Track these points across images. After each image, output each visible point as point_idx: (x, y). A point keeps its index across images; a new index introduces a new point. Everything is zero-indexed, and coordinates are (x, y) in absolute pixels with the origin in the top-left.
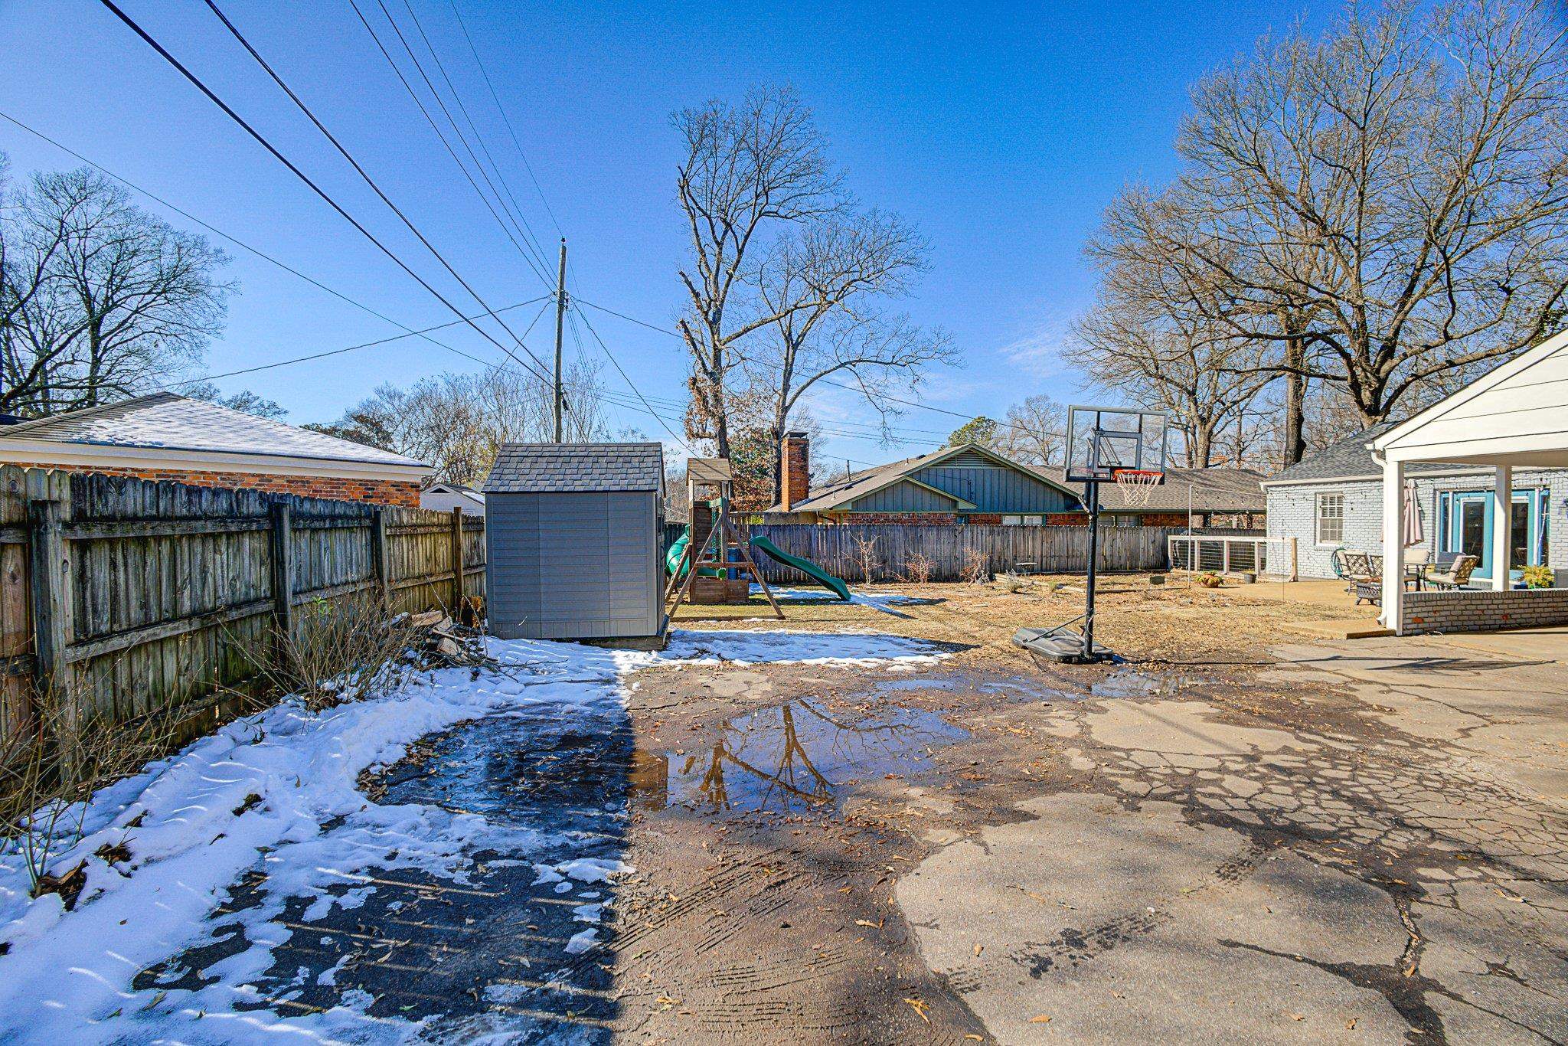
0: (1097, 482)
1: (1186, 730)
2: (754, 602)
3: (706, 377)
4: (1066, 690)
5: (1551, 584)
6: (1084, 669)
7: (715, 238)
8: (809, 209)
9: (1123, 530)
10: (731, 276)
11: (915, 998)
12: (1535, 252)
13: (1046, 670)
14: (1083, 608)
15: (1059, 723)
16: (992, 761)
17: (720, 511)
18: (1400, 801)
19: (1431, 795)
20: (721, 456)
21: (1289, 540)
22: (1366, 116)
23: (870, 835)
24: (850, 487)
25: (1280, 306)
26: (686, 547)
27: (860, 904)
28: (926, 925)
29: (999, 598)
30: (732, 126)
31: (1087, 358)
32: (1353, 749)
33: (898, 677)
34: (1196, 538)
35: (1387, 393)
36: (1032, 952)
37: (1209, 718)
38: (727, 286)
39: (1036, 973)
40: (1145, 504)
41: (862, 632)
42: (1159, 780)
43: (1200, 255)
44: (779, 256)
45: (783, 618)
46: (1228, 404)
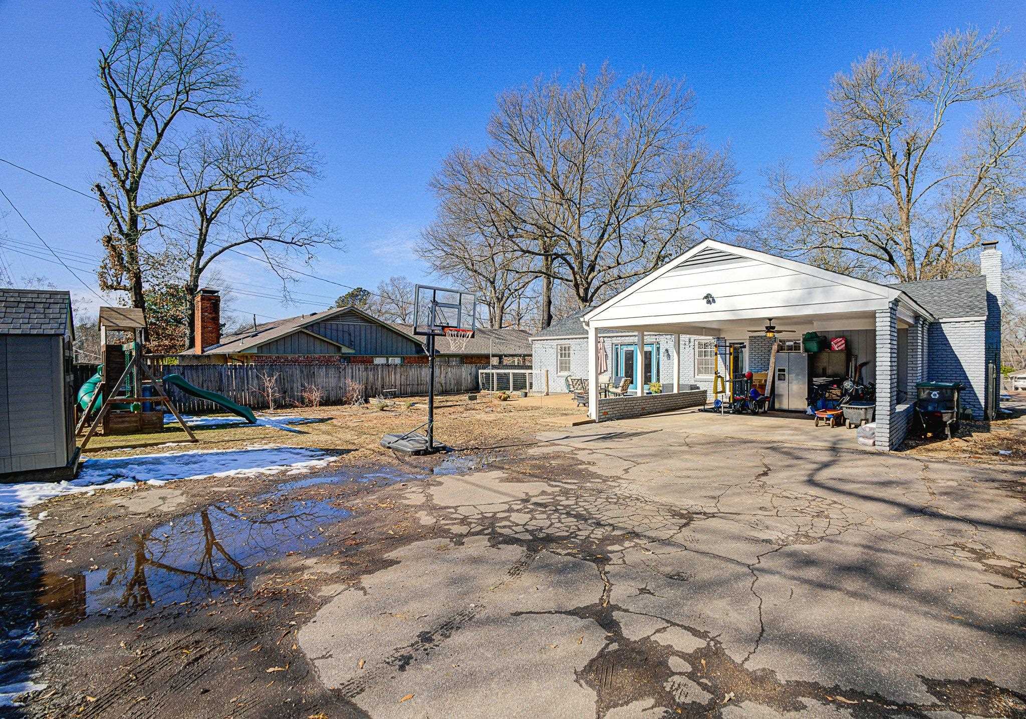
0: (434, 335)
1: (490, 489)
2: (169, 430)
3: (121, 237)
4: (417, 473)
5: (661, 392)
6: (427, 458)
7: (135, 119)
8: (225, 113)
9: (452, 367)
10: (149, 155)
11: (317, 713)
12: (655, 224)
13: (403, 461)
14: (426, 419)
15: (412, 496)
16: (367, 529)
17: (134, 354)
18: (598, 512)
19: (612, 506)
20: (136, 306)
21: (544, 372)
22: (585, 137)
23: (275, 602)
24: (256, 335)
25: (540, 236)
26: (99, 385)
27: (270, 656)
28: (323, 657)
29: (371, 415)
30: (157, 29)
31: (431, 255)
32: (576, 487)
33: (295, 478)
34: (495, 371)
35: (592, 290)
36: (399, 654)
37: (502, 480)
38: (146, 161)
39: (402, 668)
40: (463, 351)
41: (266, 447)
42: (474, 523)
43: (498, 199)
44: (197, 145)
45: (197, 441)
46: (512, 291)
